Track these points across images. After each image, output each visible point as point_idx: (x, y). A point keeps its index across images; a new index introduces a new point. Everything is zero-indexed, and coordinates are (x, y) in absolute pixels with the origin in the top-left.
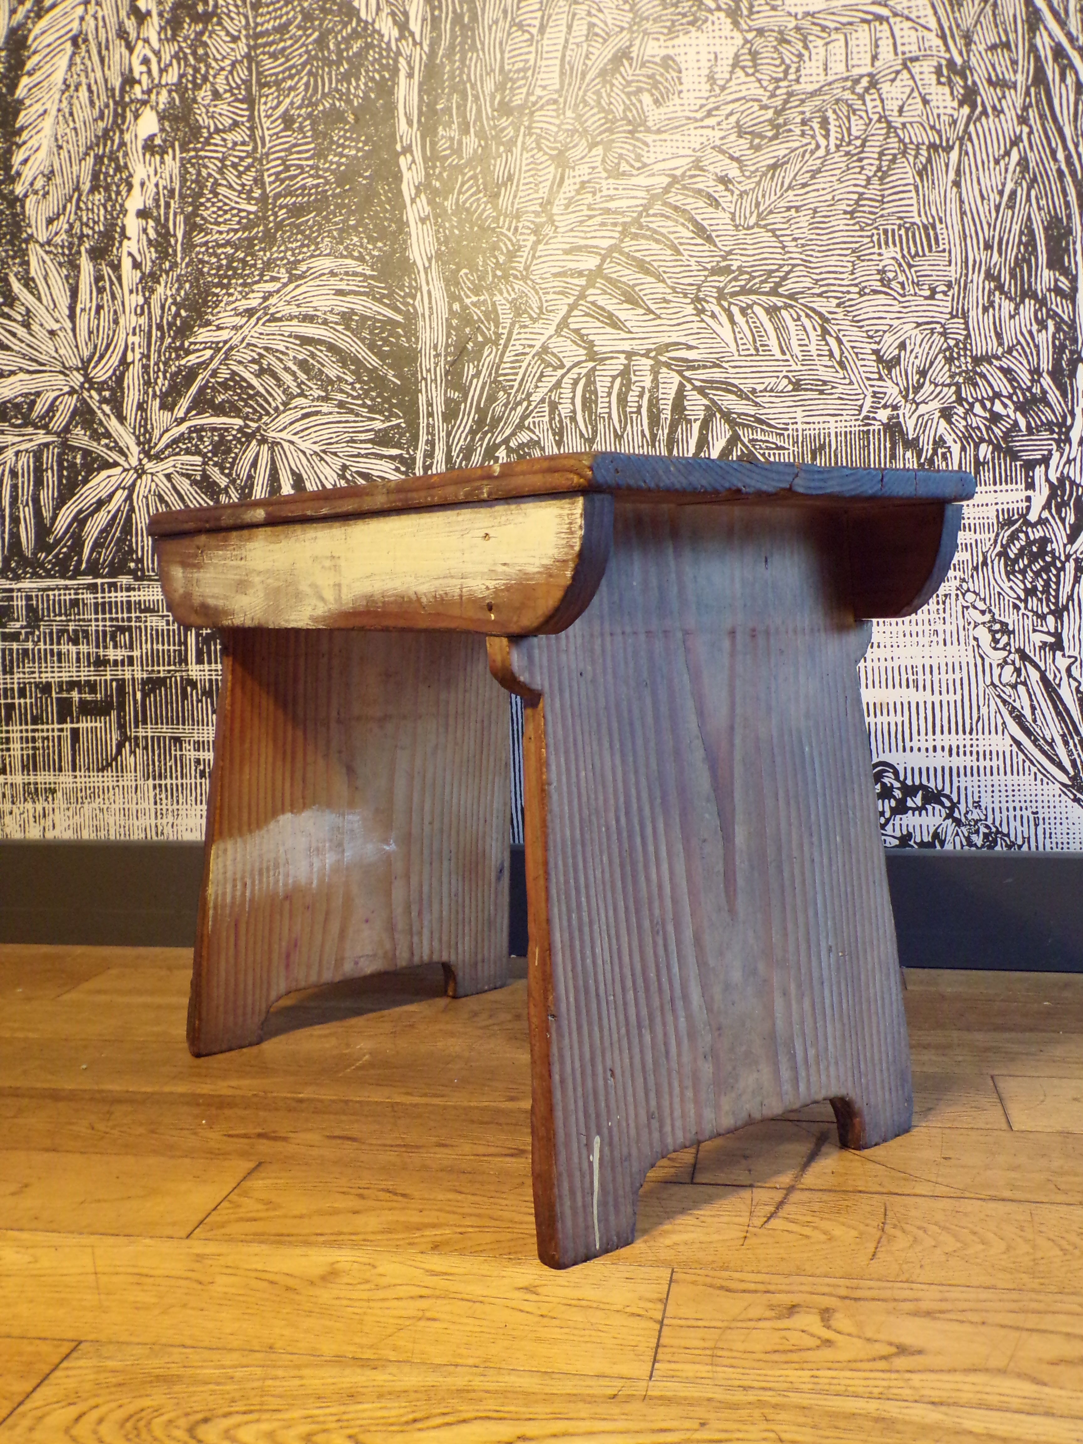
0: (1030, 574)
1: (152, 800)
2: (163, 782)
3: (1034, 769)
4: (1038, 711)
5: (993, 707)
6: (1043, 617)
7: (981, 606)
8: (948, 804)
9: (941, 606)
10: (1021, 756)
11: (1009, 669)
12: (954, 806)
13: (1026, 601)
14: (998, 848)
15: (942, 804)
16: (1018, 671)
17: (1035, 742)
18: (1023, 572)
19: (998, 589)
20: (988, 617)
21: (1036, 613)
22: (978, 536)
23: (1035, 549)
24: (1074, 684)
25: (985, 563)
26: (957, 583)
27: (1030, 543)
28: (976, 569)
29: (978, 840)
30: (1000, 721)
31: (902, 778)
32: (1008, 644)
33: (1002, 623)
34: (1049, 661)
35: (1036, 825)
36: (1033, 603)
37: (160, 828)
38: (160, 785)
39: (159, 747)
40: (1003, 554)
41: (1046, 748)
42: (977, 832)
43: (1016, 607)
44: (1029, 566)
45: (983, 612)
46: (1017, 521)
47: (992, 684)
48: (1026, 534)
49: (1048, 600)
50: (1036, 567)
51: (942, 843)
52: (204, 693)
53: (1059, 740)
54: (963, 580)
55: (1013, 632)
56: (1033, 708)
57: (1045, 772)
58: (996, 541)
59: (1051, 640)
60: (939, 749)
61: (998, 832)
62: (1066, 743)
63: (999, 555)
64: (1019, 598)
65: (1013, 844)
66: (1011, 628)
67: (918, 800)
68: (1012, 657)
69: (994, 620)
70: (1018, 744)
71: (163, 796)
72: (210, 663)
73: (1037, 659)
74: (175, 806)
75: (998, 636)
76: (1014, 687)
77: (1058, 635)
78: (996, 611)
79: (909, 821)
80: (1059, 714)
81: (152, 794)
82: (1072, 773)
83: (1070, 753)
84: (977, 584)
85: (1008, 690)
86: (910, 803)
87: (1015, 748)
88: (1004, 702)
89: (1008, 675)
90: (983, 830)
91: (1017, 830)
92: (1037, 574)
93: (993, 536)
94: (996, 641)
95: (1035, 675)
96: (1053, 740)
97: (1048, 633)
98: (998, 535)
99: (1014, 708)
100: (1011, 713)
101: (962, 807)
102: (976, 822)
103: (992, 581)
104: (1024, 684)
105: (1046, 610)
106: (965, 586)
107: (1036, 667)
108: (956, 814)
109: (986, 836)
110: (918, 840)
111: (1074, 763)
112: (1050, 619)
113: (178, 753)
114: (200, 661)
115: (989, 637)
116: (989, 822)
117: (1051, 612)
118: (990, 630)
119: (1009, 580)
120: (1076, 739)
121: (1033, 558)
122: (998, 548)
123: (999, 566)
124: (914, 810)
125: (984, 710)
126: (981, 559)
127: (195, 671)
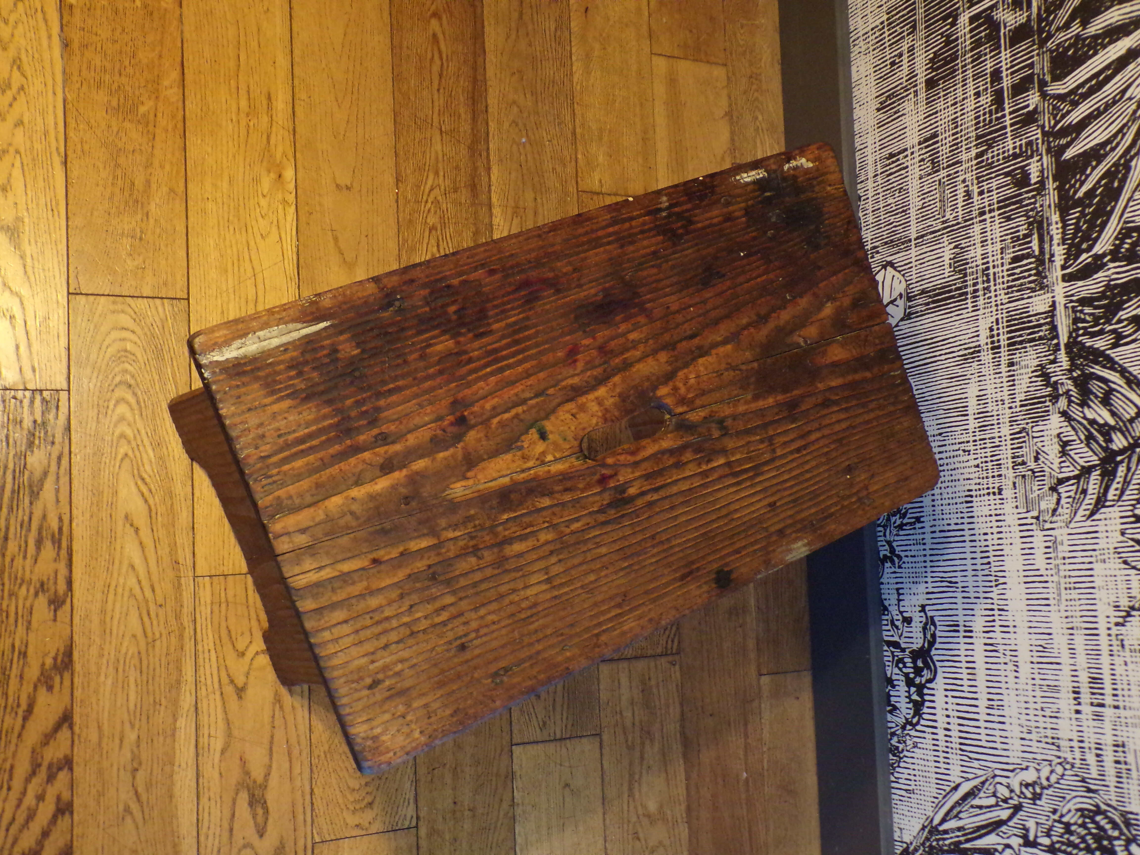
0: (1083, 832)
1: (874, 25)
2: (886, 29)
3: (940, 797)
4: (978, 811)
5: (980, 772)
6: (1049, 836)
7: (1053, 778)
8: (915, 720)
9: (1050, 740)
10: (948, 789)
11: (1007, 793)
12: (914, 725)
13: (1060, 822)
14: (891, 757)
15: (913, 717)
16: (1005, 801)
17: (957, 803)
18: (1083, 825)
19: (1068, 797)
20: (1045, 783)
21: (1050, 829)
22: (1112, 789)
23: (1105, 843)
24: (1000, 848)
25: (1089, 790)
26: (1070, 760)
27: (1111, 839)
28: (1083, 781)
29: (894, 741)
30: (971, 776)
31: (928, 685)
32: (1026, 798)
33: (1041, 795)
34: (1016, 831)
35: (906, 790)
36: (1059, 829)
37: (857, 42)
38: (883, 28)
39: (908, 13)
40: (1098, 811)
41: (955, 812)
42: (899, 742)
43: (1055, 812)
44: (1090, 834)
45: (1048, 779)
46: (1130, 832)
47: (995, 776)
48: (1118, 838)
49: (1063, 843)
50: (1089, 839)
51: (891, 712)
52: (948, 36)
53: (960, 824)
54: (1073, 766)
55: (1035, 804)
56: (980, 807)
57: (938, 807)
58: (1109, 805)
59: (1031, 838)
60: (948, 720)
61: (901, 758)
62: (959, 829)
63: (1097, 806)
64: (1062, 816)
65: (894, 769)
66: (1038, 802)
67: (915, 697)
68: (1016, 798)
69: (1043, 788)
70: (956, 788)
71: (877, 34)
72: (971, 31)
73: (1015, 820)
74: (872, 48)
75: (1031, 789)
76: (994, 795)
77: (1034, 844)
78: (1050, 792)
79: (902, 687)
80: (979, 828)
81: (878, 23)
82: (941, 828)
83: (953, 830)
84: (1070, 780)
85: (992, 789)
86: (913, 689)
87: (953, 785)
88: (983, 783)
89: (1003, 792)
90: (901, 747)
91: (902, 774)
92: (1083, 839)
93: (1114, 803)
94: (1027, 786)
95: (1004, 815)
96: (960, 819)
97: (1036, 837)
98: (1115, 809)
99: (979, 790)
100: (976, 787)
101: (913, 733)
102: (905, 742)
103: (1074, 794)
104: (997, 805)
105: (1055, 839)
106: (1068, 767)
107: (1010, 818)
108: (909, 727)
109: (897, 748)
110: (892, 693)
111: (946, 832)
112: (1046, 841)
113: (905, 34)
114: (972, 20)
115: (1030, 781)
116: (906, 753)
117: (1053, 843)
118: (1035, 783)
119: (1078, 810)
120: (962, 839)
121: (1098, 839)
122: (1103, 807)
123: (1087, 804)
124: (908, 692)
125: (976, 764)
126: (1093, 787)
127: (964, 19)
